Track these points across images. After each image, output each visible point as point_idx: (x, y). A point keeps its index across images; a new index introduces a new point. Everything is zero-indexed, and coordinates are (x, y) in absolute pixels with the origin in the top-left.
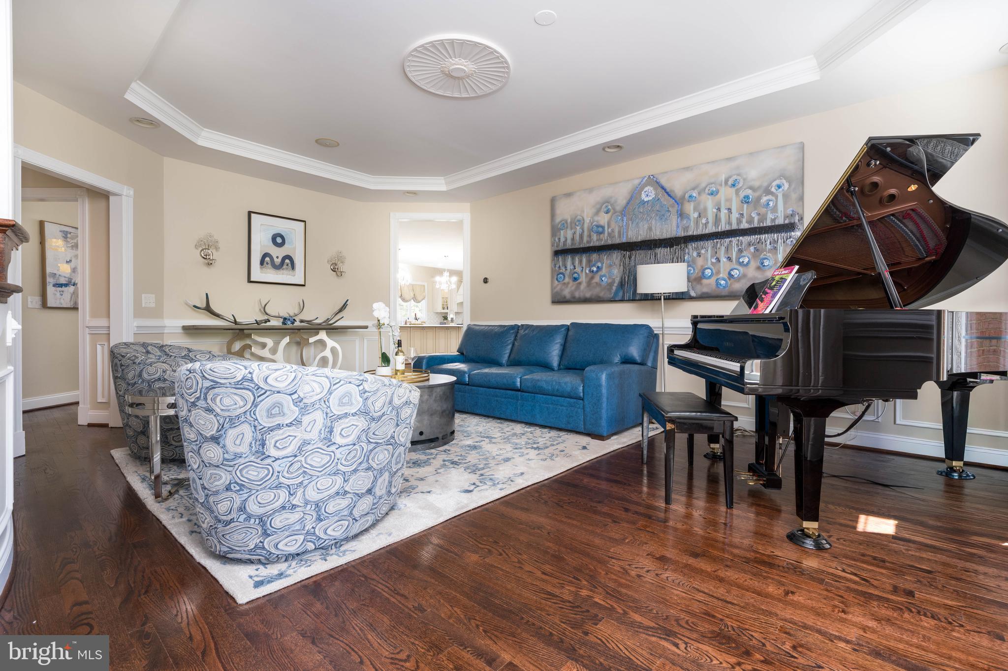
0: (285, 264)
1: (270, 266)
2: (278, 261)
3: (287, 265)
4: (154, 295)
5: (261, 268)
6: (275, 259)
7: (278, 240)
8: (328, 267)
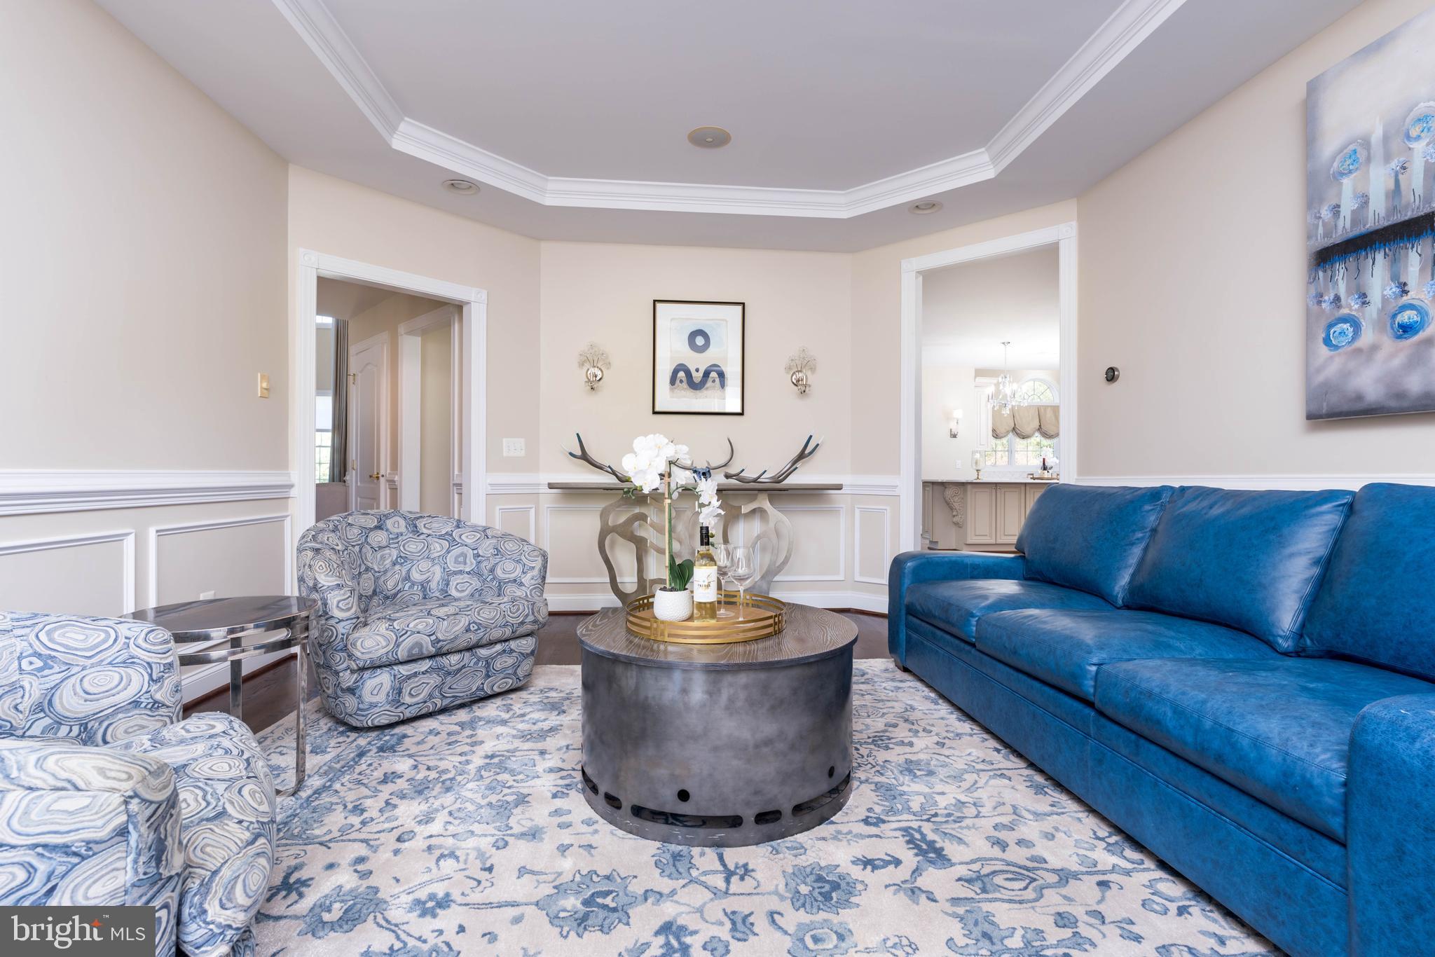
0: (710, 380)
1: (685, 385)
2: (697, 376)
3: (714, 381)
4: (522, 440)
5: (671, 389)
6: (694, 374)
7: (699, 338)
8: (786, 379)
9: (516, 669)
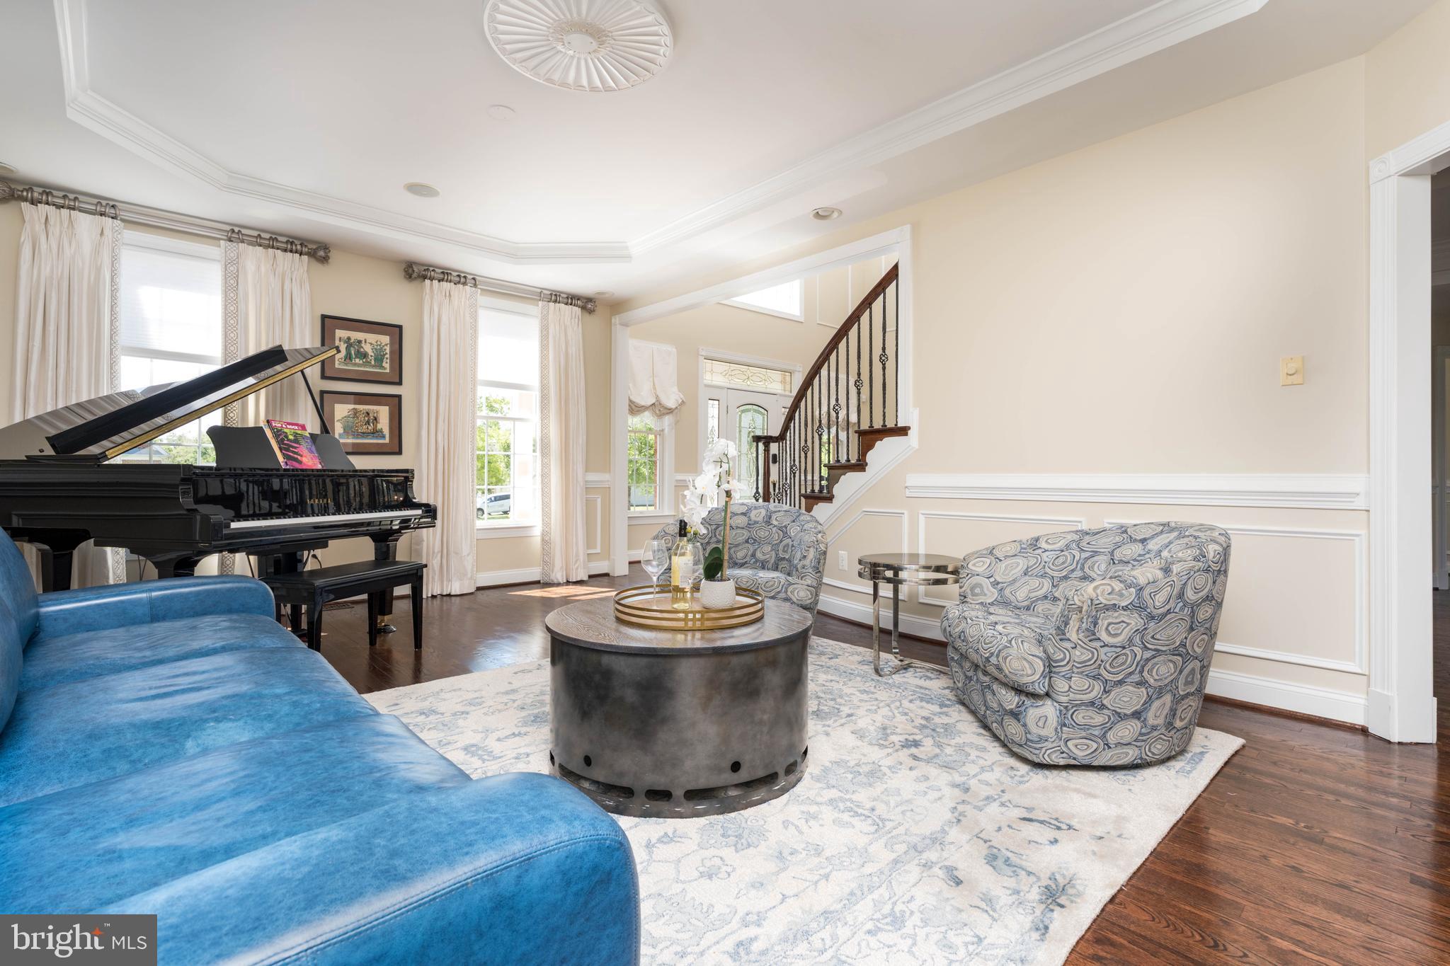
9: (1106, 732)
